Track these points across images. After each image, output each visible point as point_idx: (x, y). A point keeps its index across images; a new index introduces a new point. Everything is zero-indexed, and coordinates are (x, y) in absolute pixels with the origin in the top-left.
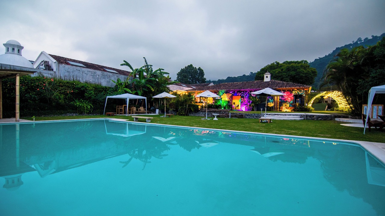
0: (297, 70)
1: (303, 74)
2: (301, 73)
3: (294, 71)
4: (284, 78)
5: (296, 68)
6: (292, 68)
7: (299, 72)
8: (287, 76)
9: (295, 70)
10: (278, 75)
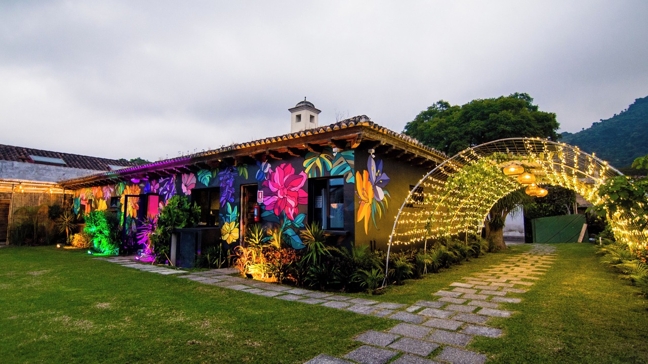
0: (487, 115)
1: (507, 124)
2: (501, 122)
3: (482, 119)
4: (453, 140)
5: (486, 111)
6: (478, 111)
7: (495, 121)
8: (460, 134)
9: (484, 117)
10: (435, 133)
